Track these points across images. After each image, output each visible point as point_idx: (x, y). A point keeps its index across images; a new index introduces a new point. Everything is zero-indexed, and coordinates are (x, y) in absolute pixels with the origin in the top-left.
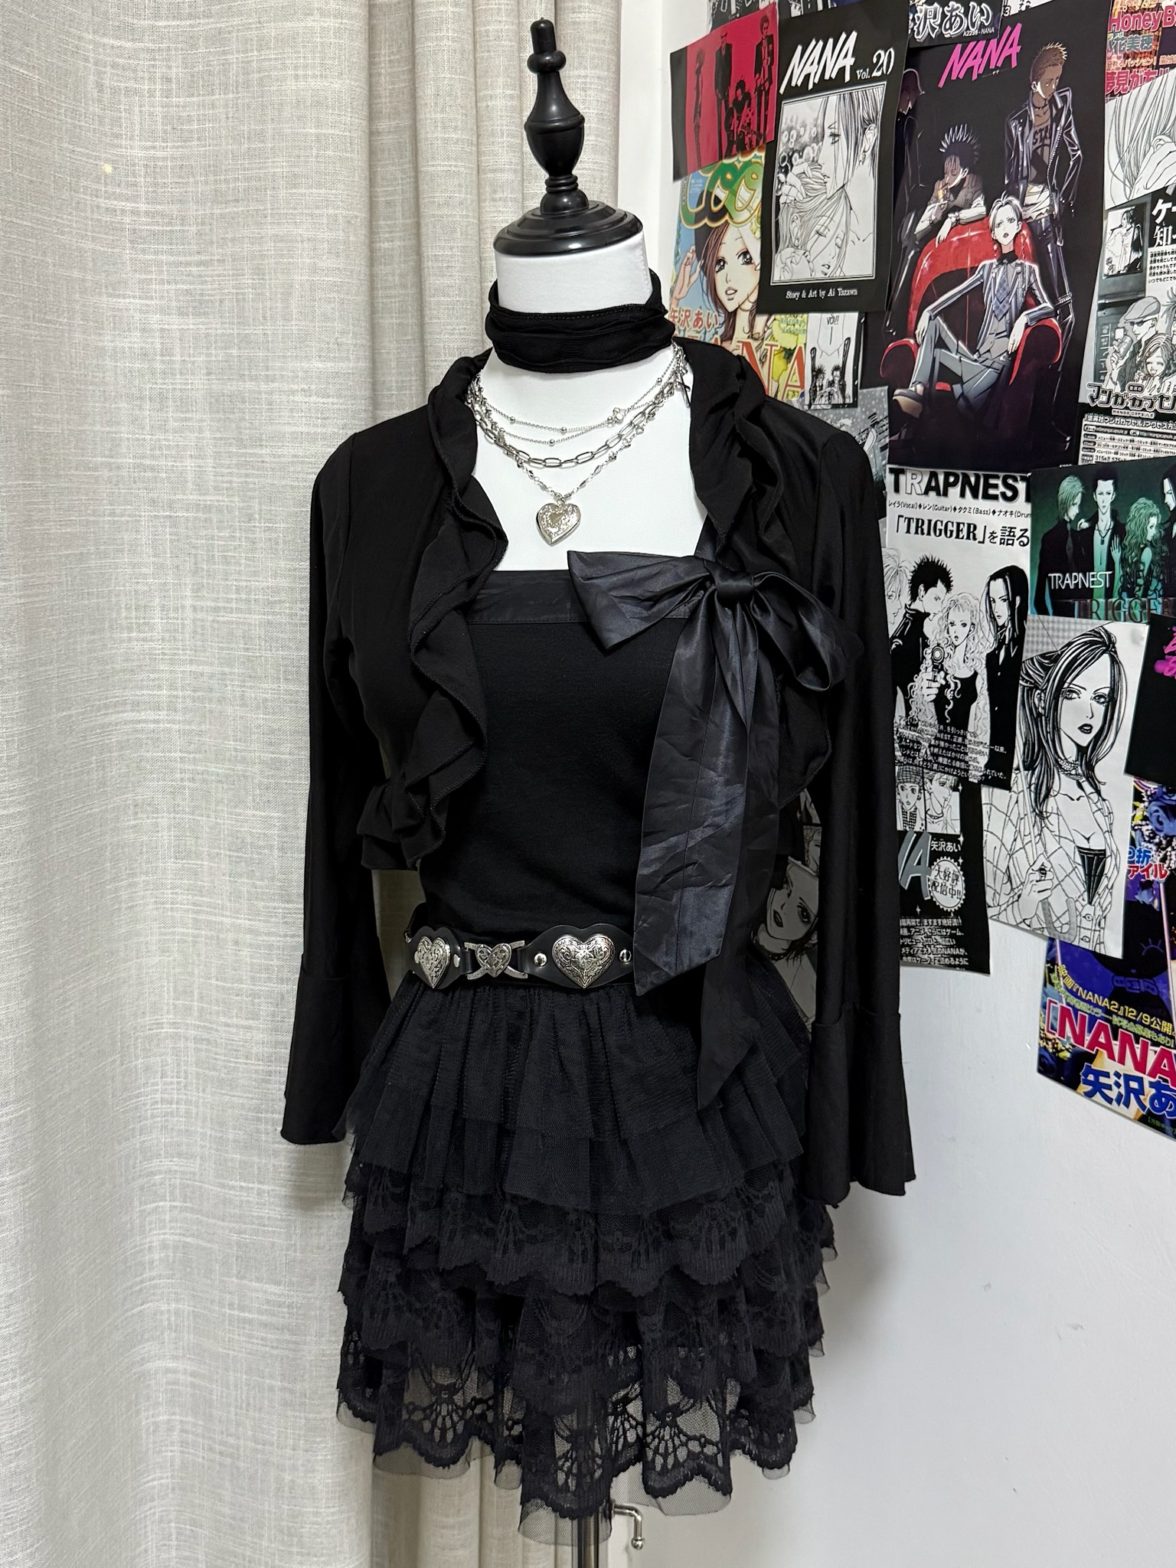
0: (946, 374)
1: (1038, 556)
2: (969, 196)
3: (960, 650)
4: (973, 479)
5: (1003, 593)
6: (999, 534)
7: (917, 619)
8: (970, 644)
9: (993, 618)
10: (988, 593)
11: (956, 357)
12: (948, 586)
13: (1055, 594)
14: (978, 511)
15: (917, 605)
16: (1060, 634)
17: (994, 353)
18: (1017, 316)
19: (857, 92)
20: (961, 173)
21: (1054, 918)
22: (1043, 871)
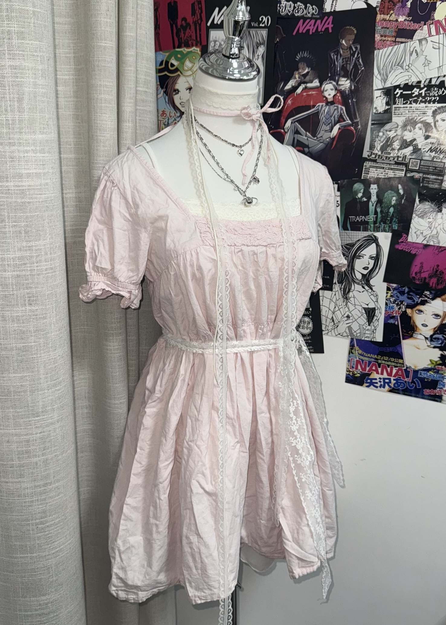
0: (301, 144)
1: (344, 210)
2: (311, 79)
13: (352, 223)
16: (355, 237)
17: (324, 138)
18: (335, 125)
19: (253, 31)
20: (306, 71)
21: (353, 332)
22: (348, 317)
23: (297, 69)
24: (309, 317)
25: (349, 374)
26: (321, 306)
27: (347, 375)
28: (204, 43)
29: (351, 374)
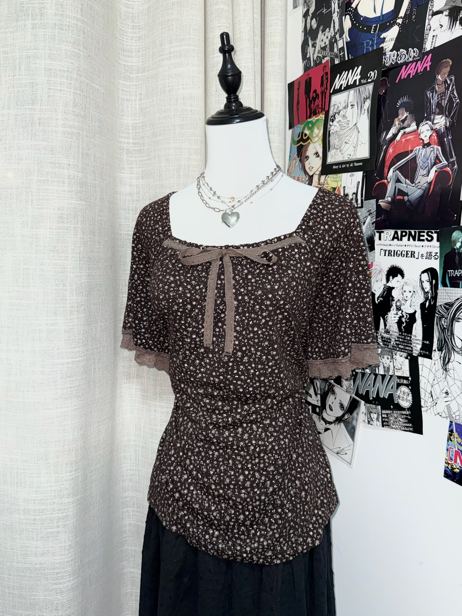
0: (401, 192)
1: (442, 263)
2: (409, 123)
3: (408, 302)
4: (413, 233)
5: (427, 278)
6: (425, 255)
7: (389, 290)
8: (413, 299)
9: (423, 289)
10: (421, 279)
11: (405, 185)
12: (403, 276)
13: (450, 278)
14: (416, 246)
15: (389, 284)
16: (454, 295)
17: (422, 183)
18: (432, 168)
19: (362, 88)
20: (406, 114)
21: (452, 413)
22: (447, 393)
23: (397, 116)
24: (408, 387)
25: (447, 467)
26: (420, 377)
27: (445, 467)
28: (327, 109)
29: (450, 467)
